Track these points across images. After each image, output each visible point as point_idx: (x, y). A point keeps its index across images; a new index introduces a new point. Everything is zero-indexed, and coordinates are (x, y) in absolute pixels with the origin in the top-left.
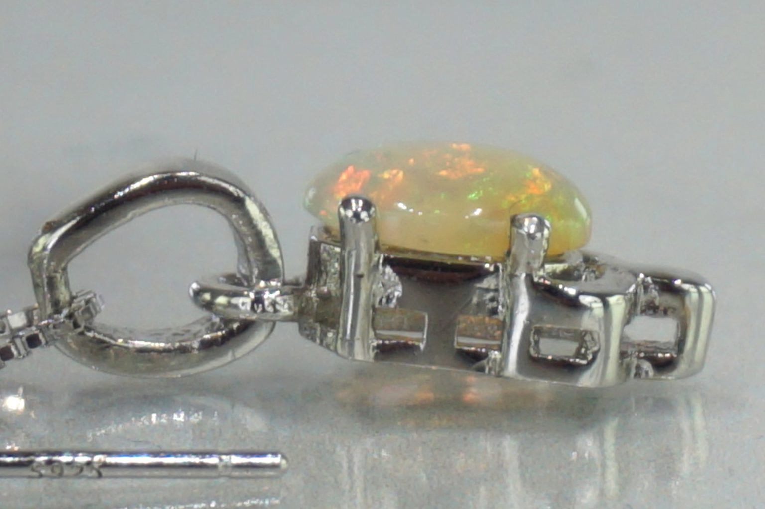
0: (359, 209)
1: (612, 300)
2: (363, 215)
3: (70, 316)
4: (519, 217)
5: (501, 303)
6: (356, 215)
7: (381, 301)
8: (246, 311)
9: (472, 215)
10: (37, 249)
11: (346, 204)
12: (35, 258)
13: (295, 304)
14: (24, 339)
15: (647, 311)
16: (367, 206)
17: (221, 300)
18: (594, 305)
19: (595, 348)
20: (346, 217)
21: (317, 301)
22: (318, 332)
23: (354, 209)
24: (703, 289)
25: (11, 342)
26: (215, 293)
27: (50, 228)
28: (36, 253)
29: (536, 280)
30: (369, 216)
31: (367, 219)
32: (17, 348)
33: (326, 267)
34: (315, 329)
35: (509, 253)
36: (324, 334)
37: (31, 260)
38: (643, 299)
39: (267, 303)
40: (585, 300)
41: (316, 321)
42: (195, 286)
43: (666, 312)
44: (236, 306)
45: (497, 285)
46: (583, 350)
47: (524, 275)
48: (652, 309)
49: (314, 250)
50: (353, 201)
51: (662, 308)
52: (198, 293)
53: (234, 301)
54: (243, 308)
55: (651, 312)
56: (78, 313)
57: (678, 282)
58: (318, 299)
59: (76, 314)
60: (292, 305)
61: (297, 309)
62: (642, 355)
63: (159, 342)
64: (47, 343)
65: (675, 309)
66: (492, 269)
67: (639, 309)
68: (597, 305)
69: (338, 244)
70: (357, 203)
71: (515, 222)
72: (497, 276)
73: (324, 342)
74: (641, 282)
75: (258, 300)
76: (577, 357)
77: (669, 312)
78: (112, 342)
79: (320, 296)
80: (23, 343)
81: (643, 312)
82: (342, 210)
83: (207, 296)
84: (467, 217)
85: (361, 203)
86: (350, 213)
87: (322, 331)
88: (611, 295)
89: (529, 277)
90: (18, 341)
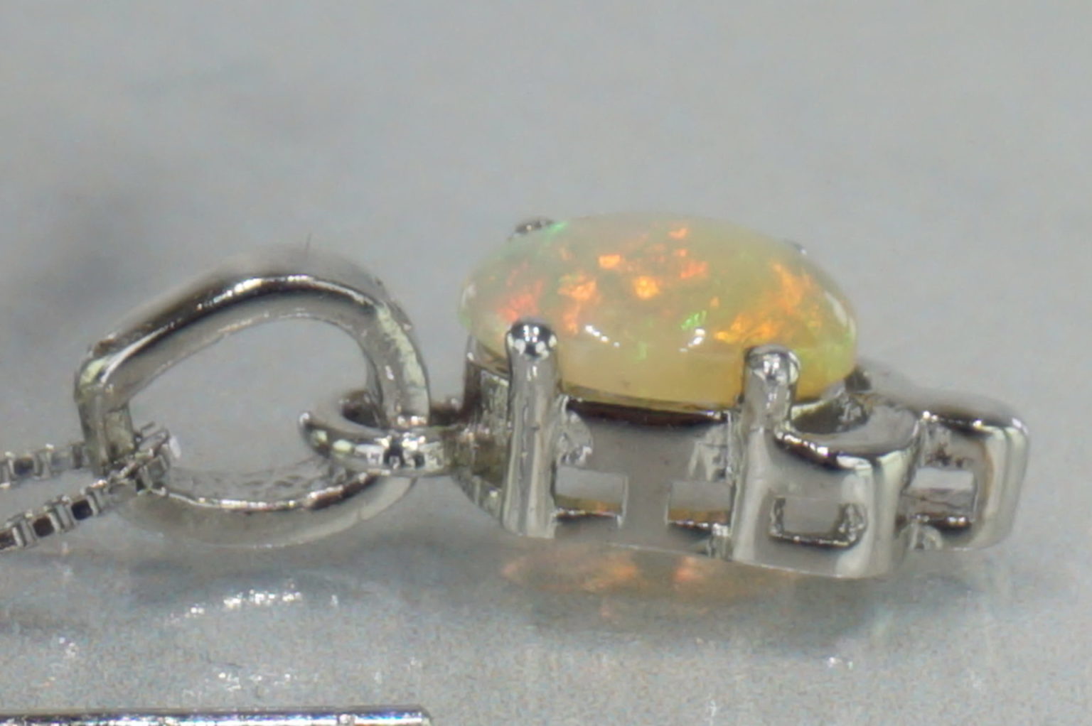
0: (535, 340)
1: (884, 460)
2: (540, 348)
3: (132, 474)
4: (756, 352)
5: (730, 463)
6: (530, 349)
7: (564, 458)
8: (377, 466)
9: (690, 345)
10: (87, 378)
11: (517, 331)
12: (84, 391)
13: (446, 455)
14: (68, 507)
15: (934, 462)
16: (545, 334)
17: (342, 446)
18: (859, 467)
19: (861, 526)
20: (516, 351)
21: (476, 448)
22: (478, 489)
23: (527, 339)
24: (1011, 431)
25: (50, 511)
26: (334, 435)
27: (105, 349)
28: (87, 385)
29: (780, 436)
30: (548, 348)
31: (546, 354)
32: (59, 519)
33: (488, 403)
34: (473, 485)
35: (741, 399)
36: (486, 493)
37: (78, 393)
38: (929, 446)
39: (406, 455)
40: (845, 461)
41: (475, 473)
42: (306, 416)
43: (959, 464)
44: (363, 456)
45: (725, 440)
46: (842, 529)
47: (761, 430)
48: (942, 458)
49: (473, 376)
50: (526, 328)
51: (954, 459)
52: (310, 427)
53: (361, 449)
54: (373, 461)
55: (940, 464)
56: (143, 469)
57: (978, 424)
58: (476, 445)
59: (140, 470)
60: (441, 456)
61: (448, 462)
62: (927, 519)
63: (257, 501)
64: (100, 511)
65: (971, 461)
66: (718, 416)
67: (923, 460)
68: (864, 467)
69: (506, 375)
70: (531, 331)
71: (751, 358)
72: (726, 428)
73: (486, 505)
74: (925, 424)
75: (395, 451)
76: (835, 538)
77: (965, 464)
78: (191, 502)
79: (479, 439)
80: (66, 511)
81: (930, 463)
82: (510, 340)
83: (322, 436)
84: (683, 350)
85: (536, 331)
86: (521, 346)
87: (482, 487)
88: (884, 453)
89: (769, 432)
90: (60, 509)
